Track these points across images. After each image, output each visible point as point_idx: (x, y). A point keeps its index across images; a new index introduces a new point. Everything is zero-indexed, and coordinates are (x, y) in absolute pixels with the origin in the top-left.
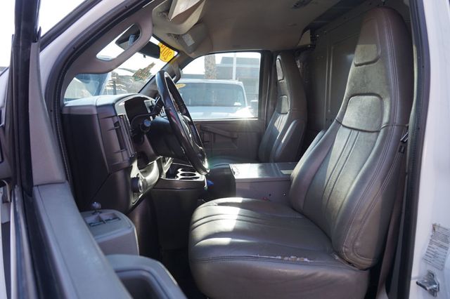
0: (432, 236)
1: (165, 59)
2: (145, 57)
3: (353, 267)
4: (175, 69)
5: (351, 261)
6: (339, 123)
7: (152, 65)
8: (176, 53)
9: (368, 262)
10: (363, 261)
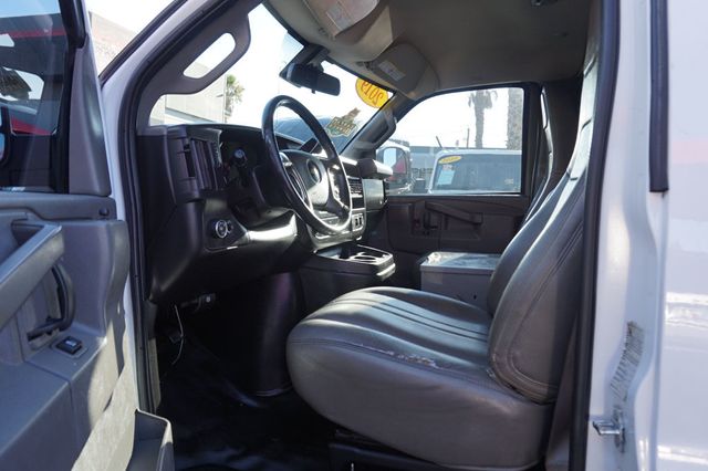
0: (627, 344)
1: (375, 103)
2: (313, 92)
3: (517, 395)
4: (389, 118)
5: (515, 385)
6: (568, 175)
7: (355, 112)
8: (390, 94)
9: (542, 389)
10: (530, 385)
